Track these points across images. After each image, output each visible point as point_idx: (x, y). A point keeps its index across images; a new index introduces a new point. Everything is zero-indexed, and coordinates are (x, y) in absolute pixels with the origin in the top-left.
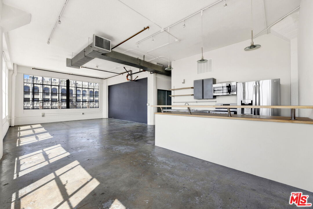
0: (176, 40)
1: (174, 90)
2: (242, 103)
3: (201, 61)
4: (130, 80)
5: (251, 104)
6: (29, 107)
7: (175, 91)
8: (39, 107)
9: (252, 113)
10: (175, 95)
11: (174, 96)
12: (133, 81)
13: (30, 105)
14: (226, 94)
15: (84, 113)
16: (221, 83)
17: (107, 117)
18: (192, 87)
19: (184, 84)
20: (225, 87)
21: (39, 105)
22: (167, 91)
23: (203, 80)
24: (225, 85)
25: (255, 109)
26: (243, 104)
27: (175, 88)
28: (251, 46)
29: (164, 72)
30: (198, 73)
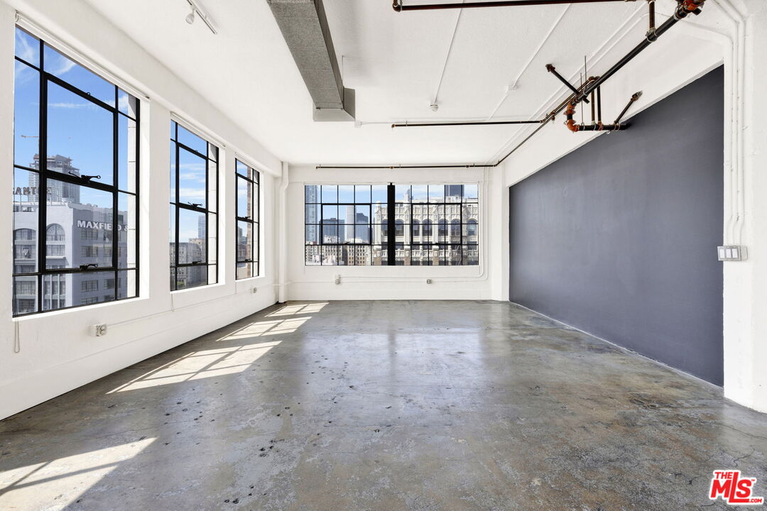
12: (609, 128)
17: (507, 298)
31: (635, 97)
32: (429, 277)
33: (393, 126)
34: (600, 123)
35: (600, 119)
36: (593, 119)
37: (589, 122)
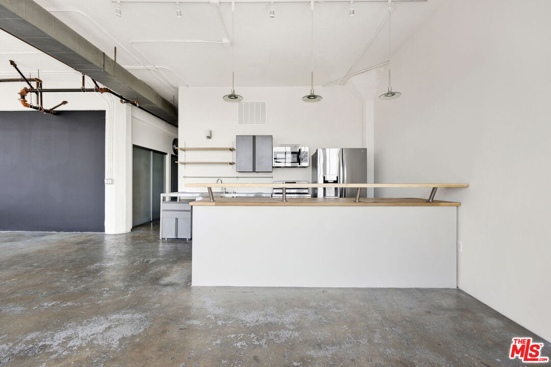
0: (225, 41)
1: (184, 150)
2: (325, 180)
3: (309, 97)
4: (34, 108)
5: (336, 182)
7: (187, 152)
9: (336, 195)
10: (187, 161)
11: (184, 164)
12: (46, 111)
14: (290, 166)
16: (281, 146)
18: (231, 147)
19: (209, 140)
20: (288, 153)
22: (155, 151)
23: (254, 137)
24: (289, 149)
25: (342, 189)
26: (325, 182)
27: (187, 146)
28: (388, 94)
29: (159, 105)
30: (240, 122)
31: (65, 103)
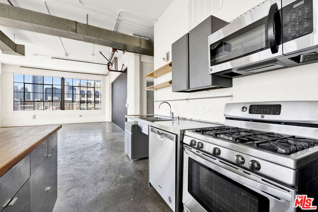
6: (84, 107)
8: (92, 108)
13: (85, 106)
15: (82, 115)
21: (91, 106)
31: (123, 65)
32: (80, 114)
33: (52, 58)
34: (117, 70)
35: (117, 69)
36: (115, 69)
37: (114, 70)
